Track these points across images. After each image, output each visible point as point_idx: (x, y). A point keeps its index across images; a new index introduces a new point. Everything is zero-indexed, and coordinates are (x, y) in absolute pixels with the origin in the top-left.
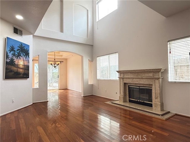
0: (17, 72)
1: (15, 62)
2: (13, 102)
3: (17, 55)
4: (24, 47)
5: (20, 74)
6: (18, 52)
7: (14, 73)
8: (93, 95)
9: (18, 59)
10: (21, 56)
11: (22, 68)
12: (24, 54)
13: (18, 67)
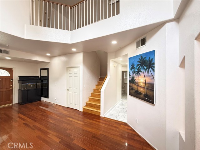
0: (137, 91)
1: (135, 79)
3: (137, 71)
4: (145, 57)
5: (140, 94)
6: (138, 68)
9: (138, 76)
10: (142, 72)
11: (142, 87)
12: (145, 68)
13: (139, 86)
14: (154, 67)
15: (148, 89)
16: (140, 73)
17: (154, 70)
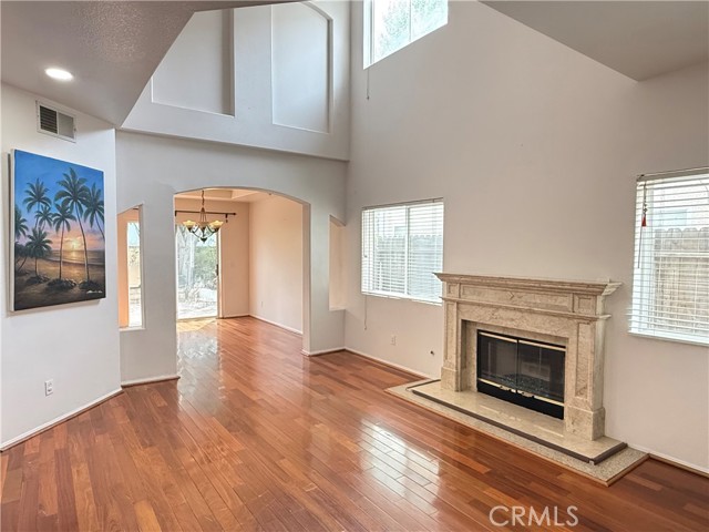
0: (59, 281)
1: (49, 242)
2: (47, 392)
3: (57, 215)
4: (83, 180)
5: (72, 287)
6: (60, 202)
7: (49, 284)
8: (344, 350)
9: (61, 230)
10: (73, 218)
11: (76, 265)
12: (85, 208)
13: (64, 263)
14: (103, 210)
15: (92, 265)
16: (68, 220)
17: (103, 218)
